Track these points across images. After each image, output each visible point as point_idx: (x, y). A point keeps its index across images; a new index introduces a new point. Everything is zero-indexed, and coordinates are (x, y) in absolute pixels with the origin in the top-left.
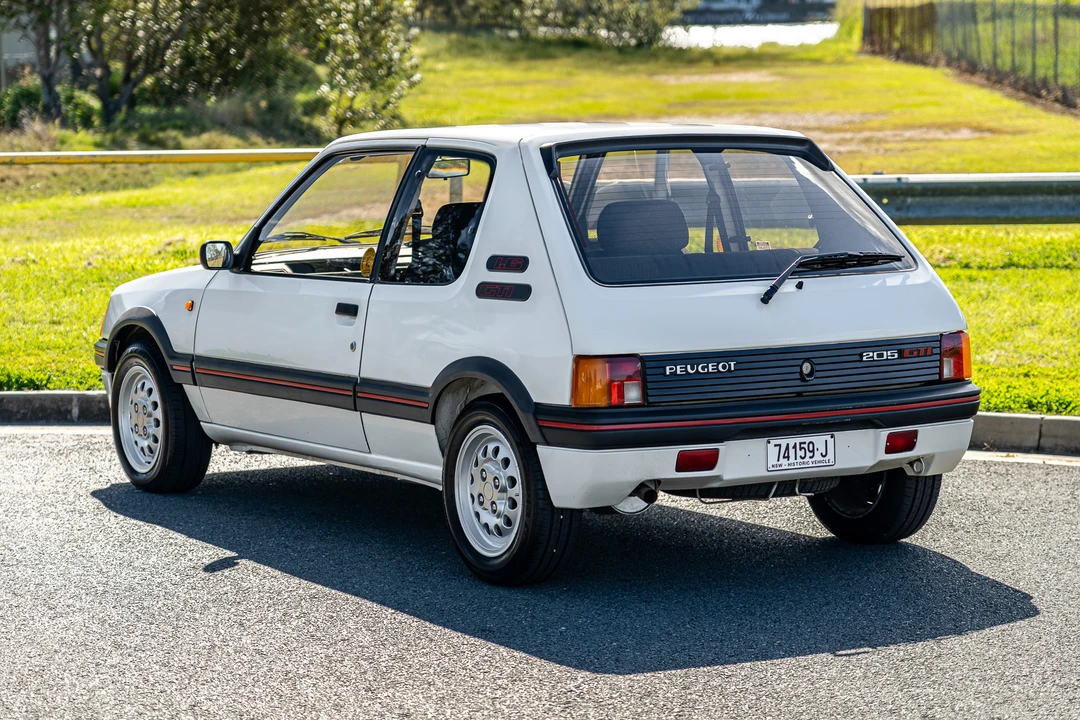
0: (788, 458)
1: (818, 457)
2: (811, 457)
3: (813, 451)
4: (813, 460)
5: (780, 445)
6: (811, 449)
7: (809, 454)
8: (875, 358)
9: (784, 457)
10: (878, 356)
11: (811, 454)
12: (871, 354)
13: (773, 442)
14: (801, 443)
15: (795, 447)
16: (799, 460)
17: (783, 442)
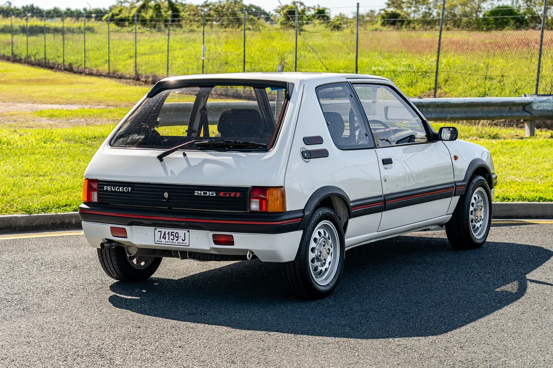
0: (165, 238)
1: (180, 240)
2: (177, 240)
3: (178, 237)
4: (178, 241)
5: (161, 232)
6: (177, 236)
7: (176, 239)
8: (202, 194)
9: (163, 238)
10: (204, 193)
11: (177, 239)
12: (200, 192)
13: (158, 229)
14: (172, 232)
15: (168, 234)
16: (170, 240)
17: (163, 230)
